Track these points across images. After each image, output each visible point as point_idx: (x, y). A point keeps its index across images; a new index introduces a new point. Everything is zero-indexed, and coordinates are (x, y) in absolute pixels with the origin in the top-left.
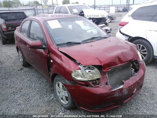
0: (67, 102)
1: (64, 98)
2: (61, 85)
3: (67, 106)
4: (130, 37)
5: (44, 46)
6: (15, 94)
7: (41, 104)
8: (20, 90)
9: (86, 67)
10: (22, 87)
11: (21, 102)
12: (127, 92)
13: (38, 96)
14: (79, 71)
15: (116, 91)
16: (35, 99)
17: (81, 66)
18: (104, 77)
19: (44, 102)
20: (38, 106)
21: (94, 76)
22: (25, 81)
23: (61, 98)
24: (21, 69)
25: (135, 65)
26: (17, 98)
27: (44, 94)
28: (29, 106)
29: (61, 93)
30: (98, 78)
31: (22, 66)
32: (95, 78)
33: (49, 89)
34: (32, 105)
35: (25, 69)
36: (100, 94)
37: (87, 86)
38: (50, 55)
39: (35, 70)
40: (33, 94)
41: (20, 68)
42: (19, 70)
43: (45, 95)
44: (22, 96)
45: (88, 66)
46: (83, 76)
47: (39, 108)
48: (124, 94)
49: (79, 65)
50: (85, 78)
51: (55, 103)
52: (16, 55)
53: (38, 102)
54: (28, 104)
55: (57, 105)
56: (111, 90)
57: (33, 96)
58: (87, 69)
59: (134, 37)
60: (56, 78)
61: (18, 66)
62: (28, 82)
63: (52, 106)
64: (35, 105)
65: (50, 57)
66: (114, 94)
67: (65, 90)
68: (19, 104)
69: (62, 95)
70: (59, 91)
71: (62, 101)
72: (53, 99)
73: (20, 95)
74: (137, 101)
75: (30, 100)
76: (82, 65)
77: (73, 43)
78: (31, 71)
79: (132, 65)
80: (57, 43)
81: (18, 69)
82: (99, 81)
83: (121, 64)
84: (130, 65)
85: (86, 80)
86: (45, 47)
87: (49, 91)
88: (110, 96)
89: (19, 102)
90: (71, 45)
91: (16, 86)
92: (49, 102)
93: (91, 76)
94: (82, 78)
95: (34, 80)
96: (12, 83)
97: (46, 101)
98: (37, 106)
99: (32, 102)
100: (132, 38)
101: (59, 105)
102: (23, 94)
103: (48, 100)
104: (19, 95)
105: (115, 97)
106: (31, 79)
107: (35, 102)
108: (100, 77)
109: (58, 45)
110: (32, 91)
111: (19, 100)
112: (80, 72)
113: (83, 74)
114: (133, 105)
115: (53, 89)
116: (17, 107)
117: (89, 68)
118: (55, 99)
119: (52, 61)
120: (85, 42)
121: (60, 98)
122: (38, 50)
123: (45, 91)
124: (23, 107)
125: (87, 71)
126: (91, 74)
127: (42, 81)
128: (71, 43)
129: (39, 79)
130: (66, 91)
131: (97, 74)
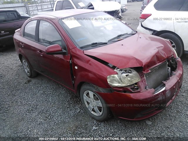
0: (101, 113)
1: (96, 109)
2: (91, 94)
3: (101, 118)
4: (154, 31)
5: (64, 51)
6: (30, 113)
7: (67, 120)
8: (35, 107)
9: (122, 70)
10: (37, 102)
11: (42, 120)
12: (170, 94)
13: (60, 111)
14: (116, 75)
15: (159, 93)
16: (58, 114)
17: (117, 70)
18: (143, 80)
19: (70, 117)
20: (64, 123)
21: (132, 80)
22: (39, 94)
23: (92, 110)
24: (29, 81)
25: (171, 63)
26: (34, 116)
27: (67, 107)
28: (53, 125)
29: (91, 104)
30: (137, 81)
31: (28, 78)
32: (134, 82)
33: (71, 101)
34: (57, 122)
35: (34, 81)
36: (143, 99)
37: (125, 92)
38: (73, 60)
39: (47, 81)
40: (53, 109)
41: (27, 80)
42: (26, 83)
43: (69, 109)
44: (40, 113)
45: (126, 68)
46: (120, 81)
47: (67, 125)
48: (167, 96)
49: (115, 69)
50: (123, 83)
51: (84, 116)
52: (17, 65)
53: (63, 118)
54: (50, 122)
55: (86, 118)
56: (154, 94)
57: (54, 112)
58: (124, 72)
59: (159, 31)
60: (84, 87)
61: (23, 79)
62: (42, 95)
63: (81, 121)
64: (60, 122)
65: (73, 62)
66: (158, 98)
67: (97, 99)
68: (40, 124)
69: (92, 106)
70: (89, 102)
71: (92, 112)
72: (79, 112)
73: (38, 113)
74: (176, 103)
75: (52, 117)
76: (119, 68)
77: (99, 43)
78: (42, 82)
79: (168, 63)
80: (81, 46)
81: (25, 81)
82: (137, 85)
83: (160, 63)
84: (166, 63)
85: (124, 85)
86: (66, 51)
87: (72, 103)
88: (154, 100)
89: (39, 121)
90: (96, 46)
91: (29, 103)
92: (76, 116)
93: (129, 81)
94: (120, 83)
95: (50, 93)
96: (23, 99)
97: (72, 116)
98: (62, 124)
99: (55, 120)
100: (157, 32)
101: (89, 118)
102: (41, 110)
103: (74, 114)
104: (36, 112)
105: (159, 101)
106: (45, 92)
107: (59, 119)
108: (139, 80)
109: (82, 48)
110: (51, 106)
111: (38, 119)
112: (117, 77)
113: (120, 79)
114: (172, 108)
115: (76, 100)
116: (39, 127)
117: (126, 71)
118: (82, 112)
119: (76, 68)
120: (112, 41)
121: (90, 110)
122: (55, 56)
123: (67, 103)
124: (46, 126)
125: (124, 75)
126: (129, 79)
127: (60, 93)
128: (96, 43)
129: (55, 90)
130: (99, 101)
131: (136, 78)
